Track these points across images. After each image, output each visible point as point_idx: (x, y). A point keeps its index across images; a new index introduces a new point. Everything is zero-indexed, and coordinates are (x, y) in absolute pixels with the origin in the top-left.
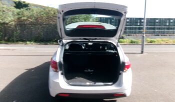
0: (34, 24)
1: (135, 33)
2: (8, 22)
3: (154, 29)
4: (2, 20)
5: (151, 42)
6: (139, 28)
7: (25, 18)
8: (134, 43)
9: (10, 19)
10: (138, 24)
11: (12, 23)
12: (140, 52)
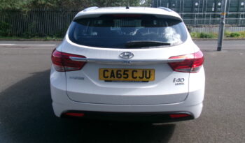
0: (57, 12)
1: (207, 23)
2: (18, 8)
3: (237, 16)
4: (11, 5)
5: (232, 36)
6: (214, 16)
7: (43, 2)
8: (206, 37)
9: (21, 3)
10: (213, 9)
11: (24, 9)
12: (216, 49)
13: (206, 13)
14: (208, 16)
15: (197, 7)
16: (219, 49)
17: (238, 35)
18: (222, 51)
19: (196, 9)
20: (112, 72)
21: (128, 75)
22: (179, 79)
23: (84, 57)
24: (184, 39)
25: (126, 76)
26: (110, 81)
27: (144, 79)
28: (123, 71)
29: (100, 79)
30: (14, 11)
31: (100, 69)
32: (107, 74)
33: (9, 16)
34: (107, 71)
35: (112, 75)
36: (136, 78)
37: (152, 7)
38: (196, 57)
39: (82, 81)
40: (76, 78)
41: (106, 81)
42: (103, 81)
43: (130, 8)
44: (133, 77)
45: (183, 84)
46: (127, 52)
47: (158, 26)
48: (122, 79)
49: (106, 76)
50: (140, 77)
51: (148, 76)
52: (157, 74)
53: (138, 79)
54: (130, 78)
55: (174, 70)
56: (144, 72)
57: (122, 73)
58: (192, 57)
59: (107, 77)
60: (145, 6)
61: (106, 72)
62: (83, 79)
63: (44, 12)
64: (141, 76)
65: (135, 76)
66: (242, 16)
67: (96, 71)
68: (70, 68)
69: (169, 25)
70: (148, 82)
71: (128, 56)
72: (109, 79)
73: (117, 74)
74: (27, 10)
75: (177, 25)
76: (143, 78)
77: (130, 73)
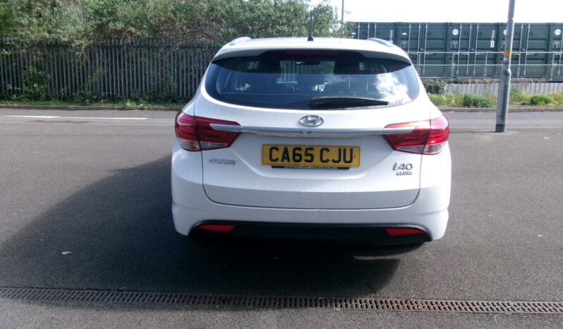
0: (148, 47)
2: (66, 39)
4: (50, 32)
5: (533, 102)
6: (495, 59)
7: (120, 25)
9: (72, 29)
10: (492, 44)
11: (78, 42)
12: (494, 128)
13: (477, 53)
14: (481, 58)
15: (457, 38)
16: (500, 128)
17: (547, 102)
18: (506, 133)
19: (455, 43)
20: (286, 151)
21: (312, 156)
22: (404, 165)
23: (236, 124)
24: (413, 94)
25: (309, 158)
26: (282, 167)
27: (342, 164)
28: (304, 149)
29: (264, 163)
30: (56, 46)
31: (264, 146)
32: (276, 155)
33: (44, 56)
34: (277, 149)
35: (285, 156)
36: (328, 161)
37: (356, 37)
38: (433, 127)
39: (231, 166)
40: (221, 162)
41: (273, 167)
42: (270, 167)
43: (315, 39)
44: (322, 160)
45: (410, 174)
46: (312, 116)
47: (368, 72)
48: (303, 162)
49: (274, 158)
50: (333, 161)
51: (348, 158)
52: (365, 156)
53: (330, 163)
54: (317, 161)
55: (394, 149)
56: (342, 152)
57: (302, 153)
58: (426, 126)
59: (277, 160)
60: (342, 36)
61: (274, 151)
62: (233, 163)
63: (120, 47)
64: (337, 159)
65: (324, 159)
66: (557, 59)
67: (256, 149)
68: (209, 144)
69: (388, 71)
70: (348, 168)
71: (313, 122)
72: (279, 163)
73: (295, 155)
74: (84, 43)
75: (401, 71)
76: (339, 161)
77: (316, 153)
